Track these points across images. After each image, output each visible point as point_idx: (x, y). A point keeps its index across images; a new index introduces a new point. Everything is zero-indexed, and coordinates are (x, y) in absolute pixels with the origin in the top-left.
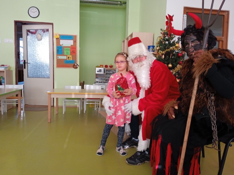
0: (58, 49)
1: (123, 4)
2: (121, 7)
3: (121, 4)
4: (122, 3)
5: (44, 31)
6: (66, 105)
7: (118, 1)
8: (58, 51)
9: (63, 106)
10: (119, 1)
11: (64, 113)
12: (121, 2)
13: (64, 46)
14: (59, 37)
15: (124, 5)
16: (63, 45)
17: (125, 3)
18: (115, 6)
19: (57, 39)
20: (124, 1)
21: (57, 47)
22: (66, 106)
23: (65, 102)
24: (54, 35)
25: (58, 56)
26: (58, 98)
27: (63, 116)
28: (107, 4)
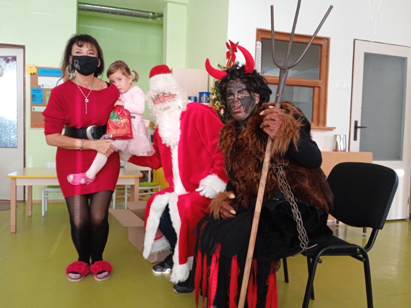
0: (34, 94)
1: (158, 17)
2: (154, 21)
3: (154, 18)
4: (156, 15)
5: (7, 60)
6: (49, 199)
7: (148, 12)
8: (33, 96)
9: (41, 201)
10: (151, 12)
11: (43, 214)
12: (153, 13)
13: (45, 87)
14: (35, 71)
15: (159, 19)
16: (43, 85)
17: (161, 16)
18: (143, 19)
19: (31, 74)
20: (159, 12)
21: (33, 90)
22: (48, 201)
23: (47, 193)
24: (26, 68)
25: (33, 107)
26: (32, 186)
27: (43, 219)
28: (129, 15)
